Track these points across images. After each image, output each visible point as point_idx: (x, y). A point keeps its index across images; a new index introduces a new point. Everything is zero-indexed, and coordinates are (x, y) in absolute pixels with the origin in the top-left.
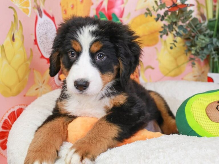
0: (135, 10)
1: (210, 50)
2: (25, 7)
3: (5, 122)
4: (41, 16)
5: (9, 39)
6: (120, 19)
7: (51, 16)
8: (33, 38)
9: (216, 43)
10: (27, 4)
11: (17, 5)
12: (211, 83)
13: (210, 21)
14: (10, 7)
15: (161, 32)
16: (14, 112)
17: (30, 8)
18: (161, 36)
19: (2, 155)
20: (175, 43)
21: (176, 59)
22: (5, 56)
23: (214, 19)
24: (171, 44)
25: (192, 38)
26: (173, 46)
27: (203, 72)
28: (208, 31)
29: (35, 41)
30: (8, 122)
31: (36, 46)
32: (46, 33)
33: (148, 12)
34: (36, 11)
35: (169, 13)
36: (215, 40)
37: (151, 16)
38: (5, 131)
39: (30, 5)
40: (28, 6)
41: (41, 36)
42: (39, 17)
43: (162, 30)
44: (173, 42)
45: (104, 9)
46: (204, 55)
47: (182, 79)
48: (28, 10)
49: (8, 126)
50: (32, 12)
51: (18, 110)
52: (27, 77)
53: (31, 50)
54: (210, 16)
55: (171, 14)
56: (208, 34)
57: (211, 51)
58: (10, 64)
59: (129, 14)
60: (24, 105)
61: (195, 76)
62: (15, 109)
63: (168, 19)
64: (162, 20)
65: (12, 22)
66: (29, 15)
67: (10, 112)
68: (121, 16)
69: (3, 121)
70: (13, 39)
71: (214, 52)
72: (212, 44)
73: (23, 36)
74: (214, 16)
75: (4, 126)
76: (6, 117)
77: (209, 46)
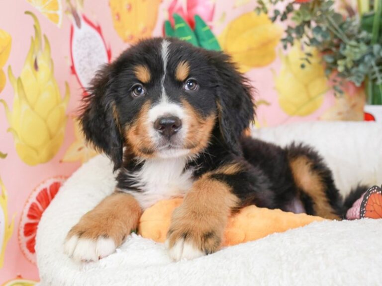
0: (234, 8)
1: (369, 65)
2: (51, 12)
3: (33, 208)
4: (79, 24)
5: (29, 67)
6: (209, 23)
7: (96, 24)
8: (69, 64)
9: (379, 53)
10: (54, 5)
11: (38, 7)
12: (371, 123)
13: (365, 17)
14: (27, 13)
15: (283, 40)
16: (45, 190)
17: (60, 12)
18: (285, 47)
19: (30, 261)
20: (310, 58)
21: (306, 86)
22: (25, 97)
23: (372, 13)
24: (302, 59)
25: (334, 49)
26: (306, 63)
27: (354, 106)
28: (364, 34)
29: (73, 68)
30: (37, 207)
31: (74, 76)
32: (89, 54)
33: (260, 6)
34: (71, 17)
35: (297, 7)
36: (376, 47)
37: (266, 12)
38: (32, 221)
39: (60, 7)
40: (57, 9)
41: (81, 60)
42: (76, 28)
43: (285, 36)
44: (305, 56)
45: (181, 9)
46: (360, 74)
47: (319, 119)
48: (56, 15)
49: (37, 213)
50: (63, 20)
51: (51, 187)
52: (63, 129)
53: (67, 84)
54: (365, 9)
55: (301, 8)
56: (363, 39)
57: (372, 67)
58: (33, 109)
59: (224, 15)
60: (61, 177)
61: (340, 114)
62: (47, 185)
63: (297, 17)
64: (282, 20)
65: (32, 37)
66: (59, 25)
67: (39, 190)
68: (211, 19)
69: (28, 206)
70: (36, 67)
71: (376, 69)
72: (372, 54)
73: (51, 61)
74: (371, 7)
75: (31, 214)
76: (33, 200)
77: (367, 59)
